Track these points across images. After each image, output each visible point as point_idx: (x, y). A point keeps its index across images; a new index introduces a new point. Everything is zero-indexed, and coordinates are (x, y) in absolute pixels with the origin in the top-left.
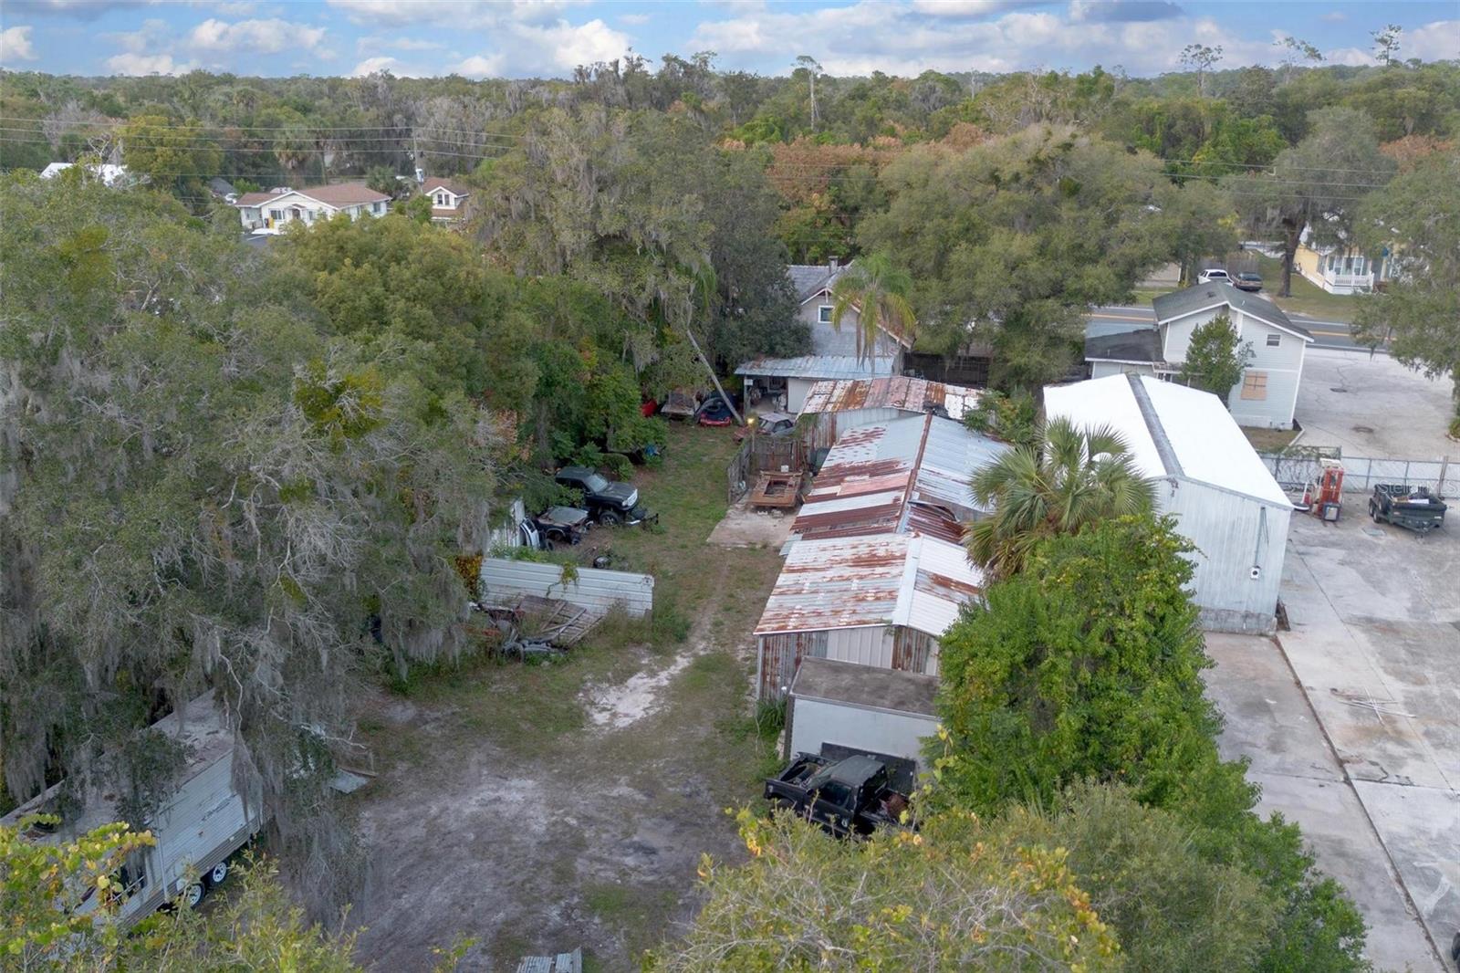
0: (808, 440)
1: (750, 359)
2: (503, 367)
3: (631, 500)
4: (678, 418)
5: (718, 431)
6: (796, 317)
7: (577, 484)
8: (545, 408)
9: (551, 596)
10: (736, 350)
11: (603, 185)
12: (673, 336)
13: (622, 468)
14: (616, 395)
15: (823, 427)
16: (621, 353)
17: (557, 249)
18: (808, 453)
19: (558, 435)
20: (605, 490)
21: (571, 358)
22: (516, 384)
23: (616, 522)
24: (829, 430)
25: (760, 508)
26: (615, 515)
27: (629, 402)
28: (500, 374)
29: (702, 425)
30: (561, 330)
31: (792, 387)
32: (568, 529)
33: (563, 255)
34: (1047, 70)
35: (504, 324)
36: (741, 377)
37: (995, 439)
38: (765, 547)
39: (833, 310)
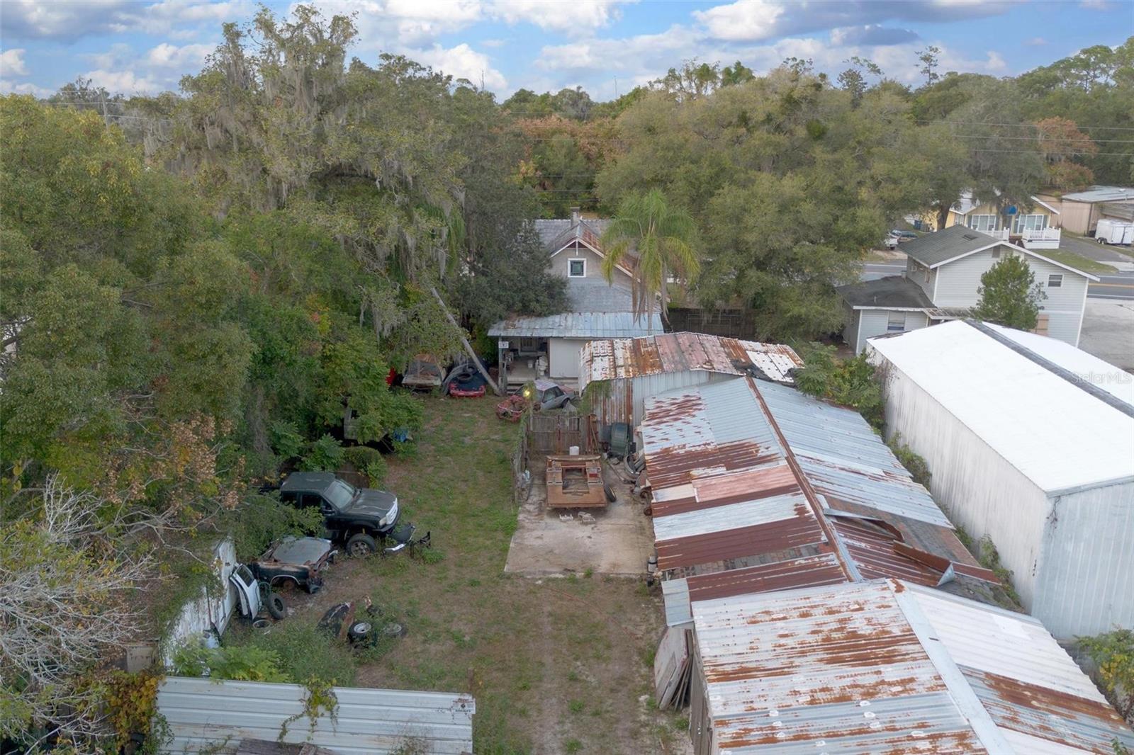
0: (598, 413)
1: (501, 318)
2: (185, 339)
3: (390, 516)
4: (424, 390)
5: (472, 402)
6: (547, 271)
7: (312, 500)
8: (261, 391)
9: (290, 738)
10: (488, 307)
11: (326, 105)
12: (418, 295)
13: (372, 467)
14: (357, 368)
15: (617, 397)
16: (358, 314)
17: (269, 186)
18: (599, 428)
19: (280, 427)
20: (353, 503)
21: (300, 320)
22: (211, 370)
23: (371, 549)
24: (624, 400)
25: (559, 511)
26: (368, 539)
27: (375, 377)
28: (180, 351)
29: (452, 396)
30: (280, 285)
31: (554, 349)
32: (304, 574)
33: (277, 193)
34: (700, 63)
35: (184, 261)
36: (495, 340)
37: (833, 405)
38: (589, 575)
39: (585, 263)
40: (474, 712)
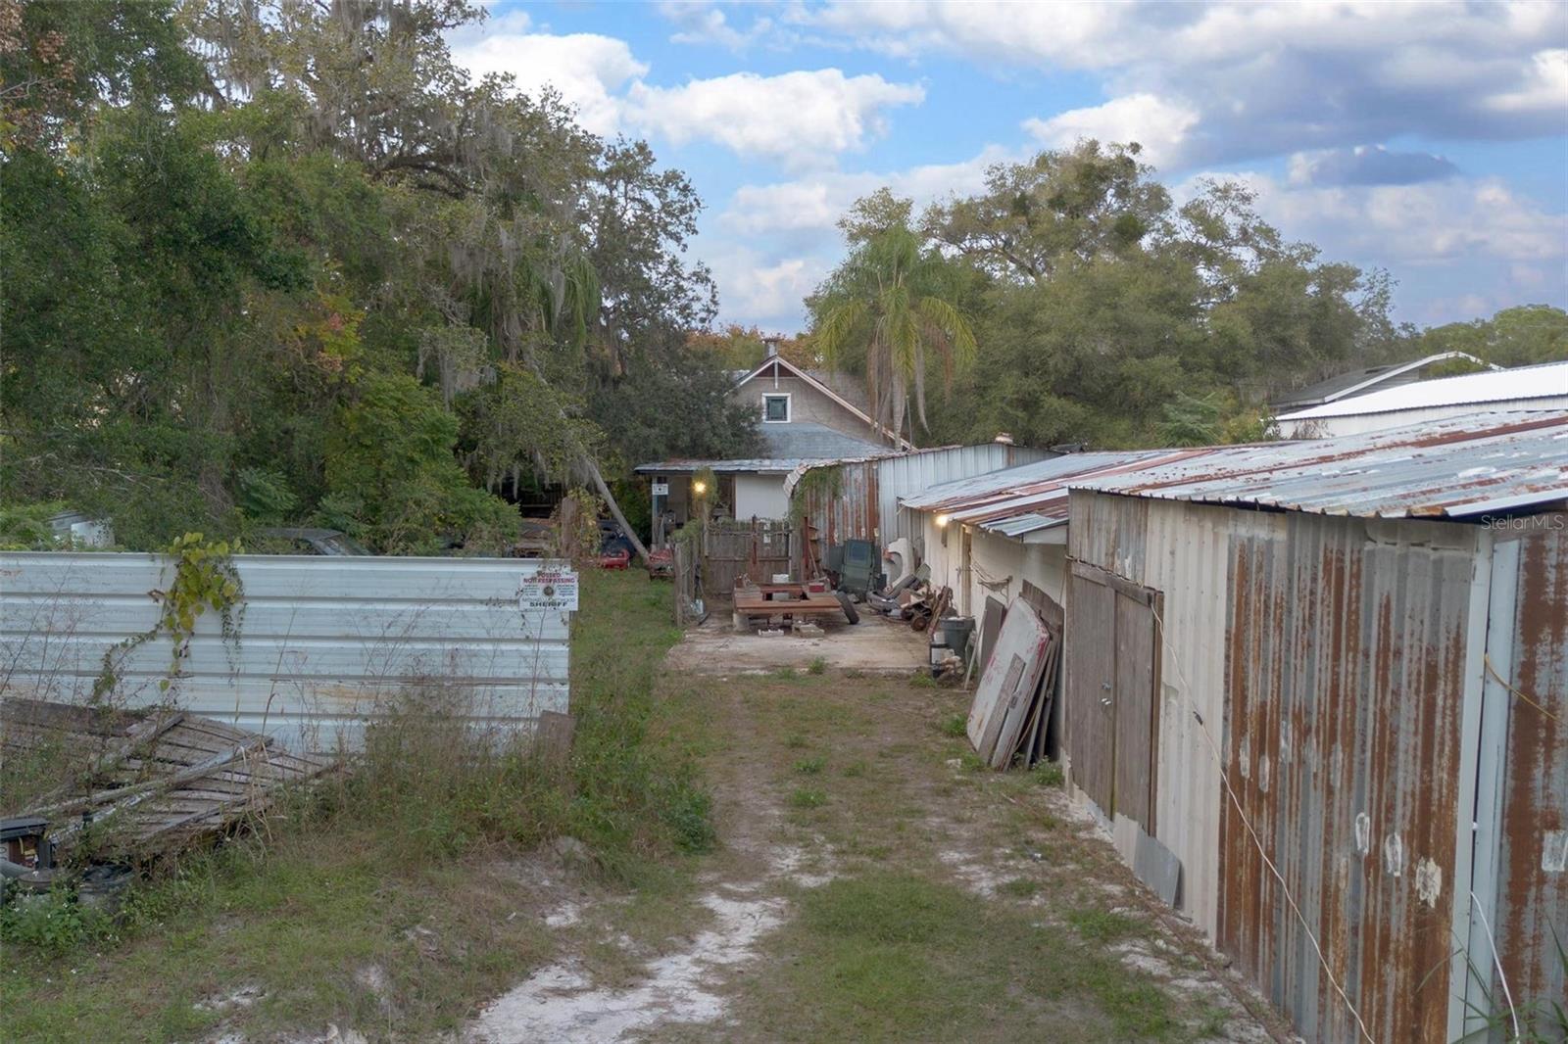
0: (821, 525)
15: (851, 497)
18: (823, 550)
24: (864, 501)
39: (789, 400)
40: (574, 606)
